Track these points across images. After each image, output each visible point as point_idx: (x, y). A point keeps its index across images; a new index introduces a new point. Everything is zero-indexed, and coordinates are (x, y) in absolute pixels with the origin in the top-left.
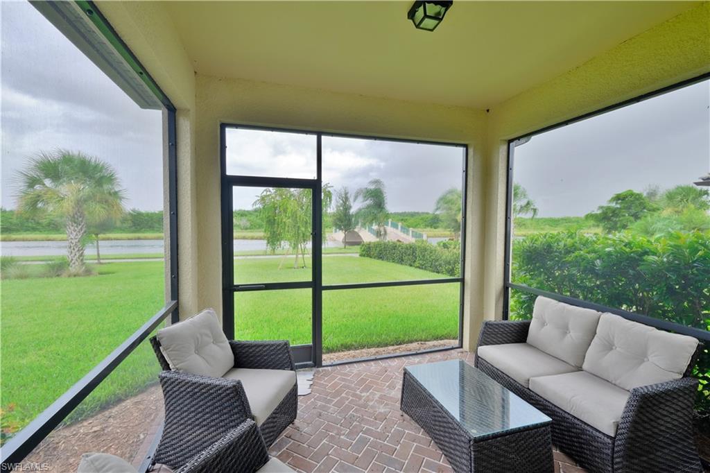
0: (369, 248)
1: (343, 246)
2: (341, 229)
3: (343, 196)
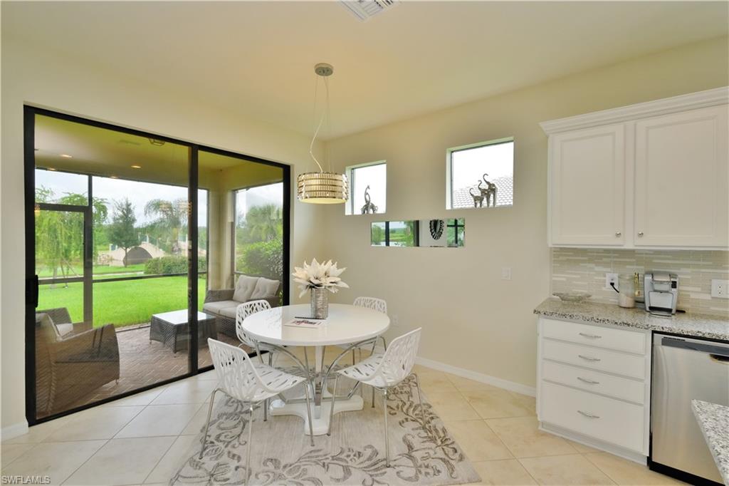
0: (156, 264)
1: (122, 265)
2: (120, 246)
3: (125, 207)
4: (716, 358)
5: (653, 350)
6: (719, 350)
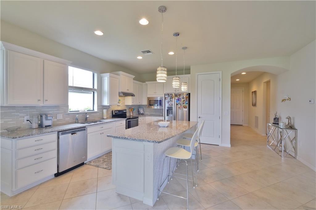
4: (72, 134)
5: (58, 138)
6: (73, 132)
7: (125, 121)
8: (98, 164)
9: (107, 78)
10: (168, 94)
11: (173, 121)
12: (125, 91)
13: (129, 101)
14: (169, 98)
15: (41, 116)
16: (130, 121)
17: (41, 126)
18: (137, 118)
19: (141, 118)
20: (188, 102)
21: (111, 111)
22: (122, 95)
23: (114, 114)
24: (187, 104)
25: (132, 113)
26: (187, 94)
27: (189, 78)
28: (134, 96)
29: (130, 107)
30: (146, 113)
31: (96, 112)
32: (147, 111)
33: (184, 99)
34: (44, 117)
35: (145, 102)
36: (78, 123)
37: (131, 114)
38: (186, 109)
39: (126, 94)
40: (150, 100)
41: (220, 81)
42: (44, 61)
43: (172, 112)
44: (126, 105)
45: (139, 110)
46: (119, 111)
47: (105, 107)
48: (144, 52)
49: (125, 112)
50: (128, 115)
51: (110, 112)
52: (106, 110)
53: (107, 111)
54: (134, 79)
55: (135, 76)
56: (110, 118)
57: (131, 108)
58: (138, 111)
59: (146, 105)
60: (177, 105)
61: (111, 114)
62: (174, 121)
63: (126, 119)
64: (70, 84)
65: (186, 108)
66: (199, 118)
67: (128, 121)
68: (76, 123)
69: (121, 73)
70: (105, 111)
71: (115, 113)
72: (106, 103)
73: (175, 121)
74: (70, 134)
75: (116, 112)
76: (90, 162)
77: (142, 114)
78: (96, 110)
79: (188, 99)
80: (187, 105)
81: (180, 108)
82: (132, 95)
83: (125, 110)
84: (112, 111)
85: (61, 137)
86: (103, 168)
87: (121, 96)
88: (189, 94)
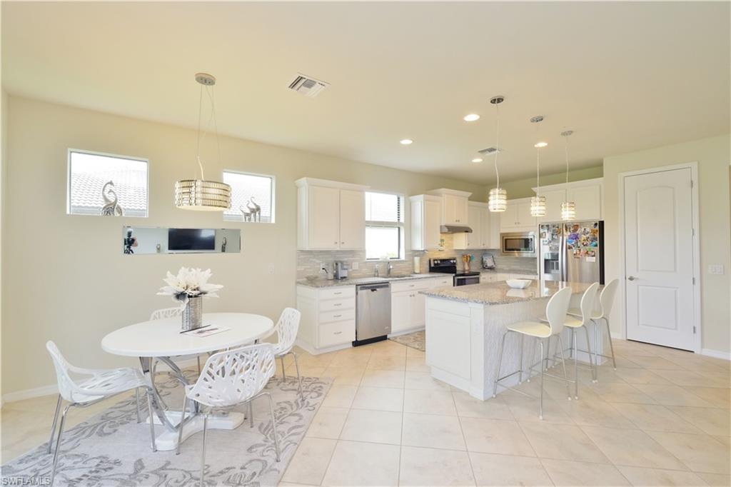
4: (373, 290)
5: (357, 293)
6: (373, 287)
7: (452, 279)
8: (406, 342)
9: (420, 203)
10: (548, 226)
11: (560, 282)
12: (453, 223)
13: (461, 242)
14: (551, 232)
15: (337, 264)
16: (464, 279)
17: (336, 277)
18: (478, 274)
19: (485, 276)
20: (598, 242)
21: (428, 259)
22: (446, 230)
23: (432, 265)
24: (596, 246)
25: (468, 265)
26: (596, 224)
27: (600, 187)
28: (471, 231)
29: (463, 253)
30: (499, 266)
31: (403, 261)
32: (502, 262)
33: (588, 235)
34: (339, 264)
35: (496, 244)
36: (378, 276)
37: (467, 268)
38: (594, 258)
39: (453, 230)
40: (506, 240)
41: (692, 186)
42: (340, 192)
43: (557, 264)
44: (456, 250)
45: (484, 260)
46: (443, 261)
47: (417, 254)
48: (482, 152)
49: (455, 264)
50: (459, 268)
51: (426, 262)
52: (419, 258)
53: (421, 260)
54: (470, 199)
55: (471, 194)
56: (426, 273)
57: (467, 256)
58: (482, 263)
59: (498, 250)
60: (569, 248)
61: (428, 266)
62: (562, 285)
63: (454, 275)
64: (368, 218)
65: (594, 256)
66: (631, 279)
67: (458, 279)
68: (375, 276)
69: (443, 190)
70: (417, 259)
71: (435, 264)
72: (419, 246)
73: (564, 283)
74: (370, 290)
75: (436, 262)
76: (396, 338)
77: (491, 269)
78: (403, 257)
79: (597, 235)
80: (597, 250)
81: (578, 256)
82: (467, 230)
83: (454, 259)
84: (430, 261)
85: (359, 292)
86: (414, 348)
87: (445, 233)
88: (602, 224)
